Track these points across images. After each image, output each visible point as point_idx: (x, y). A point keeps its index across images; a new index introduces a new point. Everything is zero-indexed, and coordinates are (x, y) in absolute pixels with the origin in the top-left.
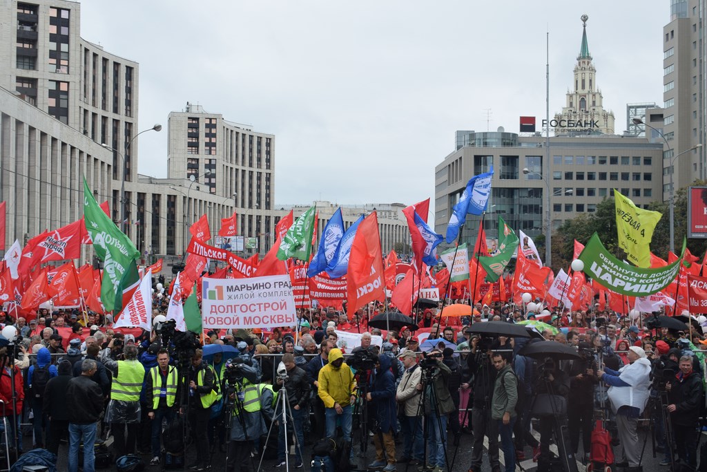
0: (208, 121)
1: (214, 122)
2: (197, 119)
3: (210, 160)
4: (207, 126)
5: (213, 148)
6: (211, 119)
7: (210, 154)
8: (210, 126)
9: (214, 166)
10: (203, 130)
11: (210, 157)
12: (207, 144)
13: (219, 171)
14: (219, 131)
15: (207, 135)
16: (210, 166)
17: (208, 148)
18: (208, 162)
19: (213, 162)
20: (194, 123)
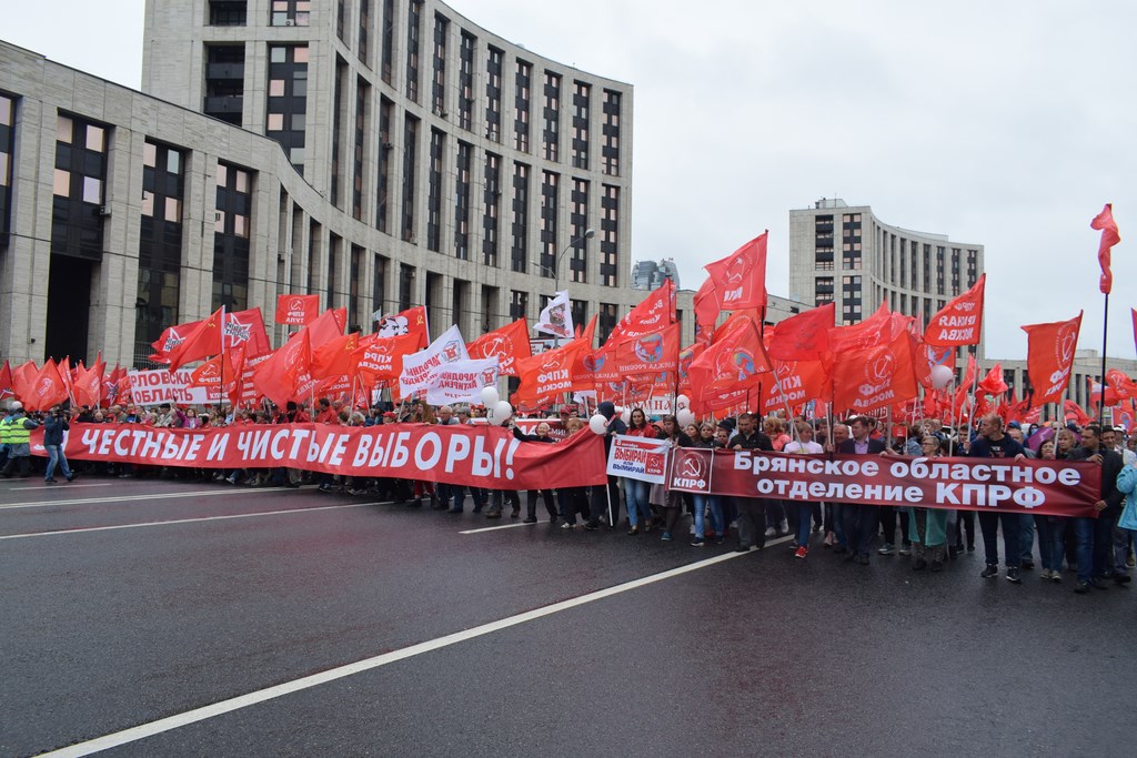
0: (847, 219)
1: (856, 219)
2: (830, 218)
3: (852, 278)
4: (846, 226)
5: (856, 259)
6: (852, 215)
7: (852, 267)
8: (852, 225)
9: (859, 287)
10: (838, 233)
11: (852, 273)
12: (846, 254)
13: (865, 294)
14: (865, 233)
15: (846, 240)
16: (852, 287)
17: (848, 260)
18: (847, 281)
19: (856, 281)
20: (824, 224)
